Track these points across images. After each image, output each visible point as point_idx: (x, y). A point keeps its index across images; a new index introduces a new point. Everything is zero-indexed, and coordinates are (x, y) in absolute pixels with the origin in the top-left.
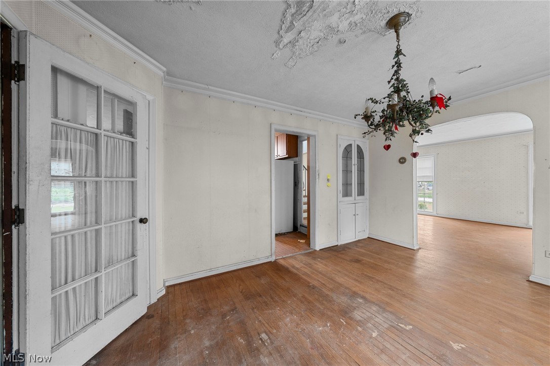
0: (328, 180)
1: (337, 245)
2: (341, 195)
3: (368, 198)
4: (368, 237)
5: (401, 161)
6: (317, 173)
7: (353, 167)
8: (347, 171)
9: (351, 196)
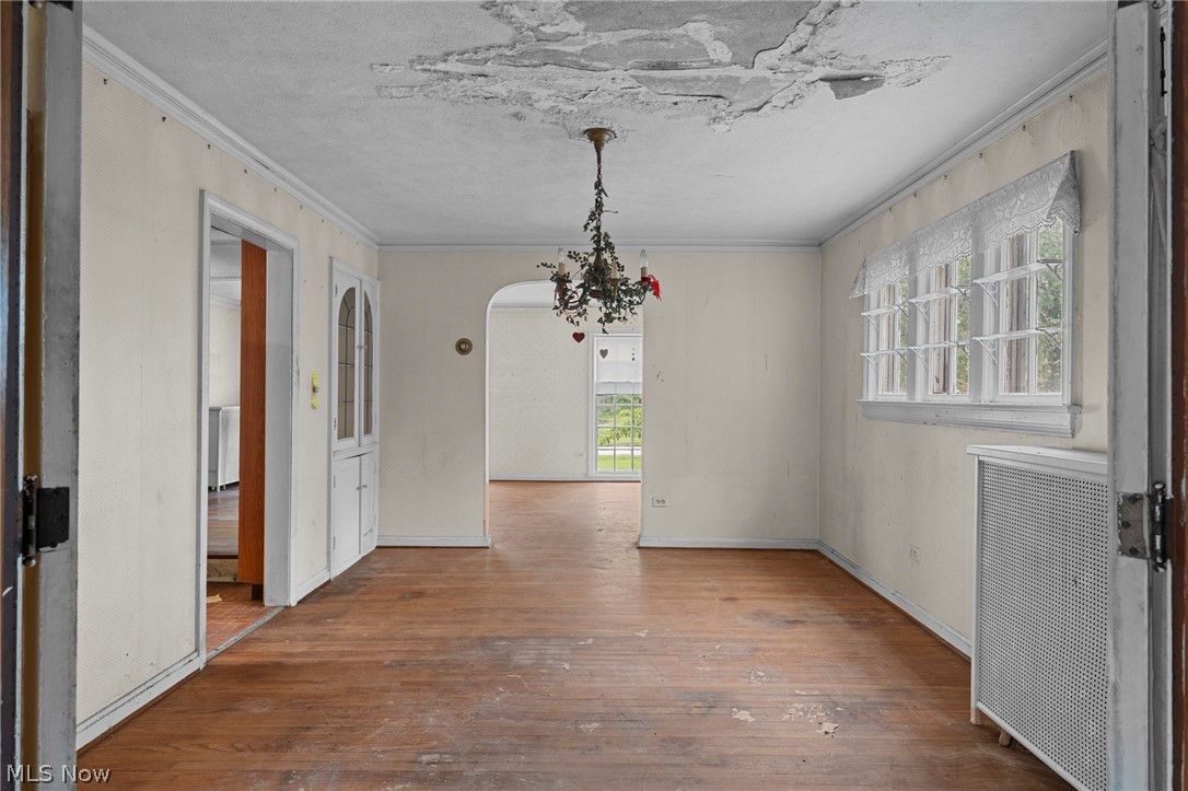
0: (314, 390)
1: (329, 581)
2: (335, 433)
3: (377, 440)
4: (377, 547)
5: (463, 347)
6: (295, 369)
7: (357, 351)
8: (346, 364)
9: (353, 436)
